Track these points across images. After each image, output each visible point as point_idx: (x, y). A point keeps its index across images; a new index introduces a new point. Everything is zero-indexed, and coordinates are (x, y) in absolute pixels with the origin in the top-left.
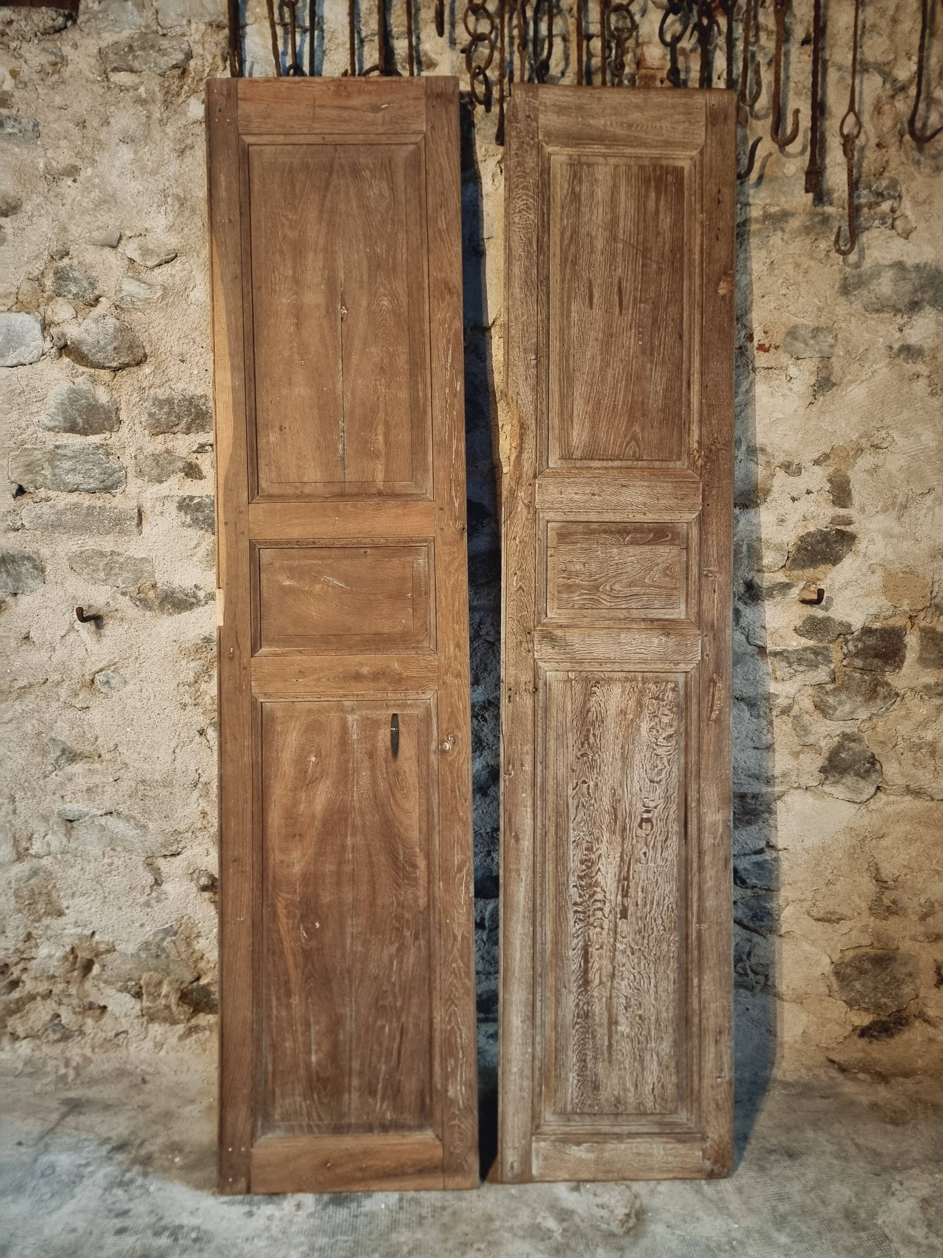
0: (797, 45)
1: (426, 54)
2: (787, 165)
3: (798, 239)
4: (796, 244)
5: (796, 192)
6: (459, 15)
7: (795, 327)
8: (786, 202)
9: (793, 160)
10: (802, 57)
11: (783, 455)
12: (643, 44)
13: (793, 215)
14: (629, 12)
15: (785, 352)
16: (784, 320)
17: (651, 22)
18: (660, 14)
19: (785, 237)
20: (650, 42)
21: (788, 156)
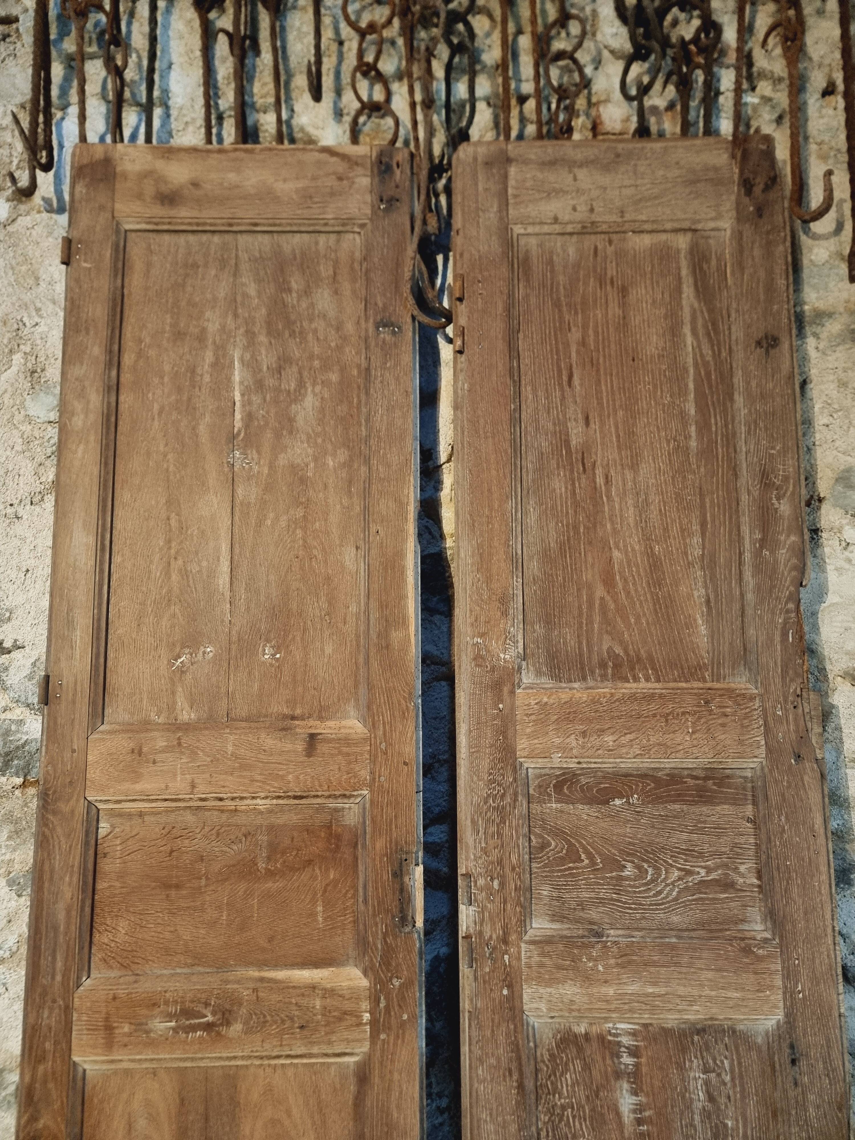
0: (818, 96)
1: (302, 129)
2: (816, 250)
3: (841, 348)
4: (838, 354)
5: (832, 285)
6: (346, 78)
7: (849, 470)
8: (818, 299)
9: (824, 243)
10: (824, 111)
11: (845, 658)
12: (598, 103)
13: (830, 315)
14: (575, 61)
15: (835, 506)
16: (830, 459)
17: (608, 76)
18: (619, 66)
19: (821, 346)
20: (607, 101)
21: (816, 237)
